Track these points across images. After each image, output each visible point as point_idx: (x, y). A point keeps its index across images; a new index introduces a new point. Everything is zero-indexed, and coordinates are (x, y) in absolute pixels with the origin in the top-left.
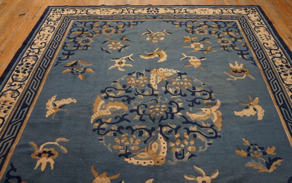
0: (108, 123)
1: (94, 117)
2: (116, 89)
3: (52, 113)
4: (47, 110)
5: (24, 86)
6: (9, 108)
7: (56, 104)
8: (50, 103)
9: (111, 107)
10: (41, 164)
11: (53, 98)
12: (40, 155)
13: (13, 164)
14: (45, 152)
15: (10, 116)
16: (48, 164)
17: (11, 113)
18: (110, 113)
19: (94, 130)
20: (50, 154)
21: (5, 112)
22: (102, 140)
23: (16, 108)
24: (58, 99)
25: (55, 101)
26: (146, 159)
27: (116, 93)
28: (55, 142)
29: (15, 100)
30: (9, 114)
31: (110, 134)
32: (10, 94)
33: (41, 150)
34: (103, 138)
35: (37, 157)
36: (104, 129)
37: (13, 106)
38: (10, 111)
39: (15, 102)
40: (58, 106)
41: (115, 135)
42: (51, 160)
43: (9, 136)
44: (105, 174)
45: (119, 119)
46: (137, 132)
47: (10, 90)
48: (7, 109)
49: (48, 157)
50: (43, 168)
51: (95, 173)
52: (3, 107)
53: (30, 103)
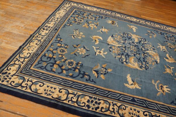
0: (142, 64)
1: (139, 69)
2: (121, 58)
3: (138, 86)
4: (136, 88)
5: (114, 102)
6: (135, 110)
7: (131, 84)
8: (131, 87)
9: (132, 62)
10: (167, 90)
11: (127, 85)
12: (163, 91)
13: (171, 102)
14: (162, 89)
15: (141, 108)
16: (166, 88)
17: (139, 108)
18: (136, 63)
19: (146, 70)
20: (162, 87)
21: (139, 112)
22: (151, 68)
23: (135, 105)
24: (127, 83)
25: (129, 84)
26: (157, 58)
27: (124, 59)
28: (155, 85)
29: (128, 107)
30: (140, 109)
31: (147, 65)
32: (122, 111)
33: (161, 91)
34: (150, 67)
35: (165, 92)
36: (145, 66)
37: (133, 108)
38: (137, 109)
39: (129, 107)
40: (133, 83)
41: (148, 63)
42: (165, 86)
43: (155, 107)
44: (165, 69)
45: (139, 61)
46: (146, 57)
47: (118, 112)
48: (136, 111)
49: (163, 88)
50: (169, 90)
51: (166, 72)
52: (134, 114)
53: (131, 98)
